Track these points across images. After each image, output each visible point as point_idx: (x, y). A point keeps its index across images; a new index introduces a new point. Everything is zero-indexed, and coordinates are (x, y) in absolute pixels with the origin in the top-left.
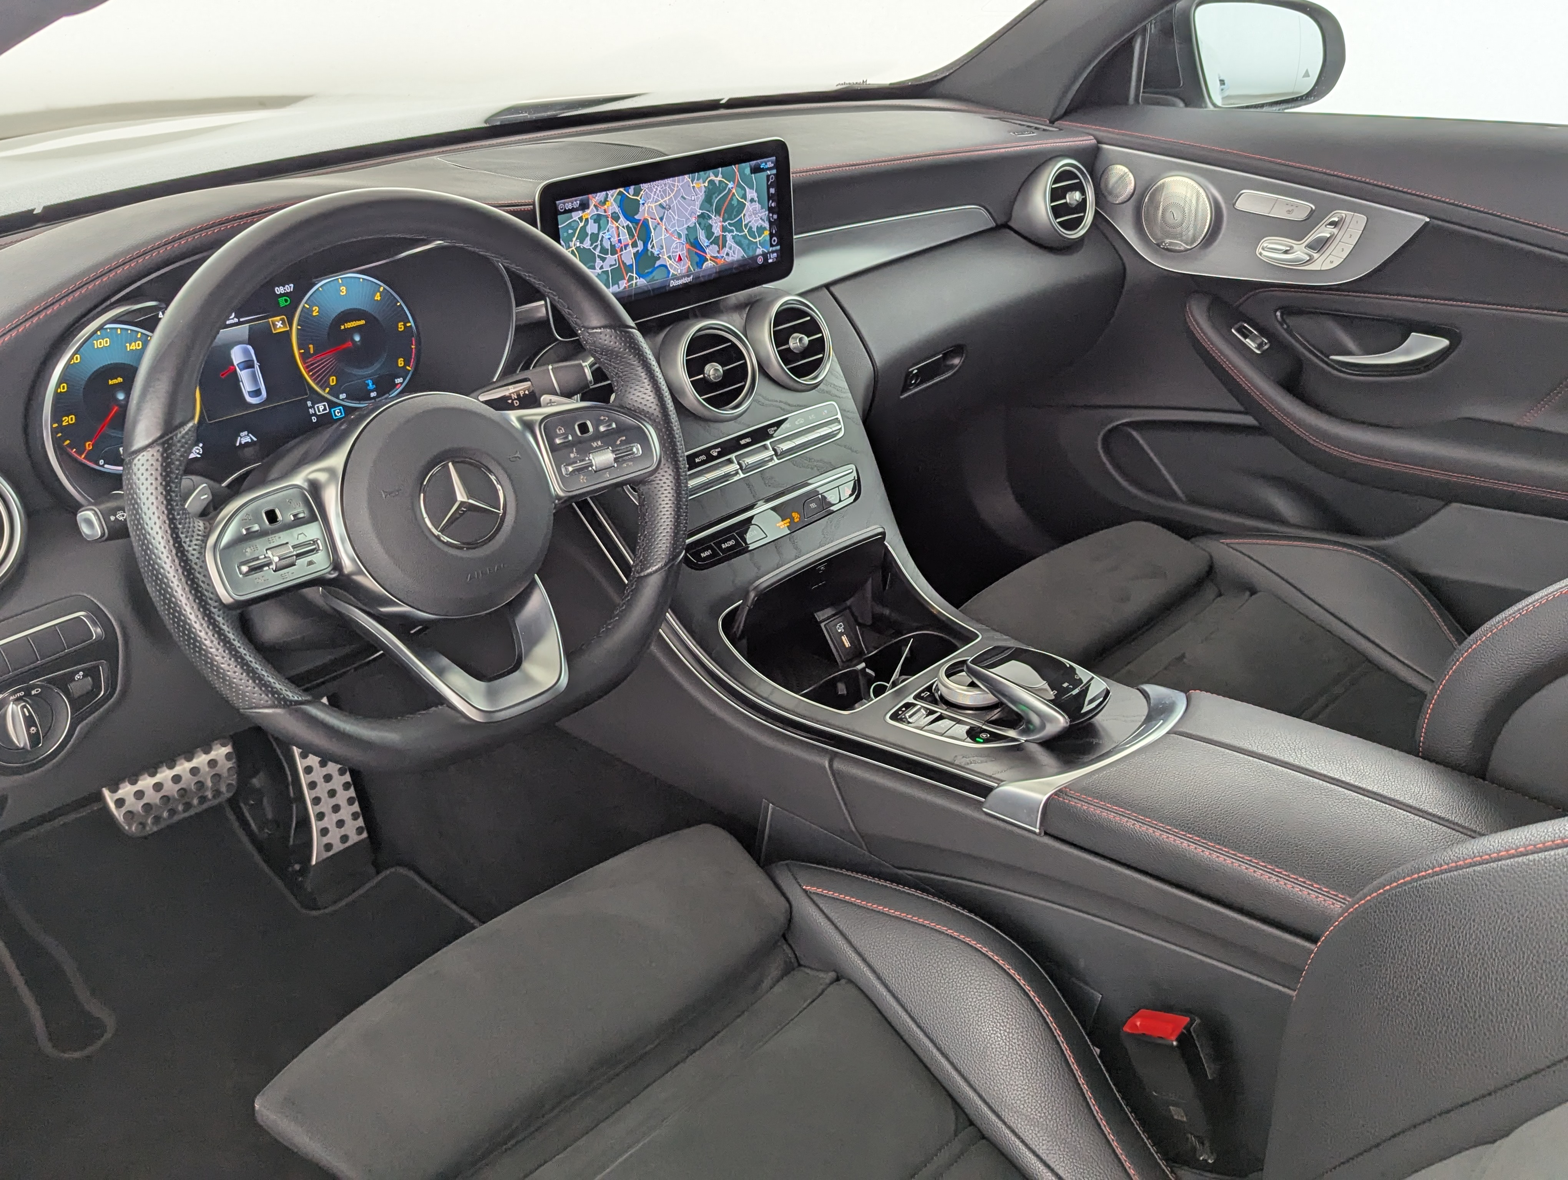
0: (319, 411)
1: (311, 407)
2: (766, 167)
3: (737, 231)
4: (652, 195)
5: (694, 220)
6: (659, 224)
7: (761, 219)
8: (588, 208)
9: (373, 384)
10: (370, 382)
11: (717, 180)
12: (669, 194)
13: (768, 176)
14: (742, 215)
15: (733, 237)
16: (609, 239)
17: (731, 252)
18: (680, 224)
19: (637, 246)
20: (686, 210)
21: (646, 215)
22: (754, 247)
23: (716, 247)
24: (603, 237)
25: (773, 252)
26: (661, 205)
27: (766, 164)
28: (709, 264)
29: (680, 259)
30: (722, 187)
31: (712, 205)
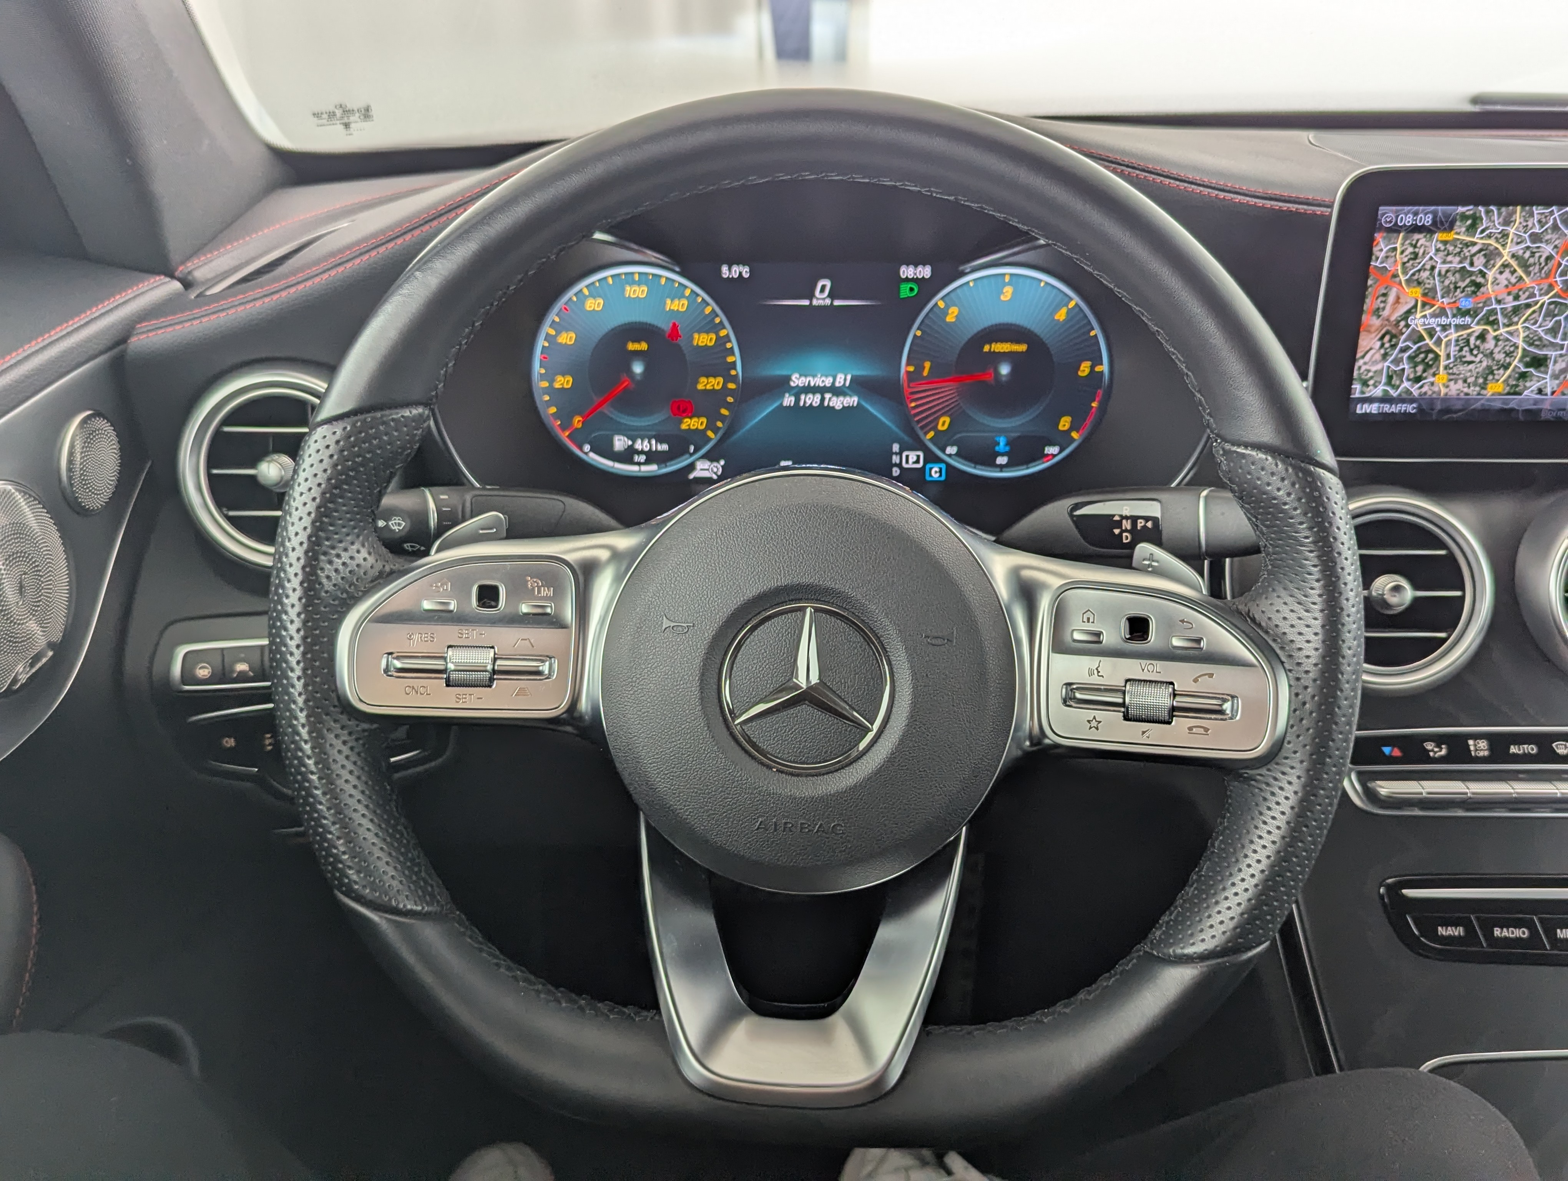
0: (907, 462)
1: (896, 454)
9: (1007, 444)
10: (1002, 441)
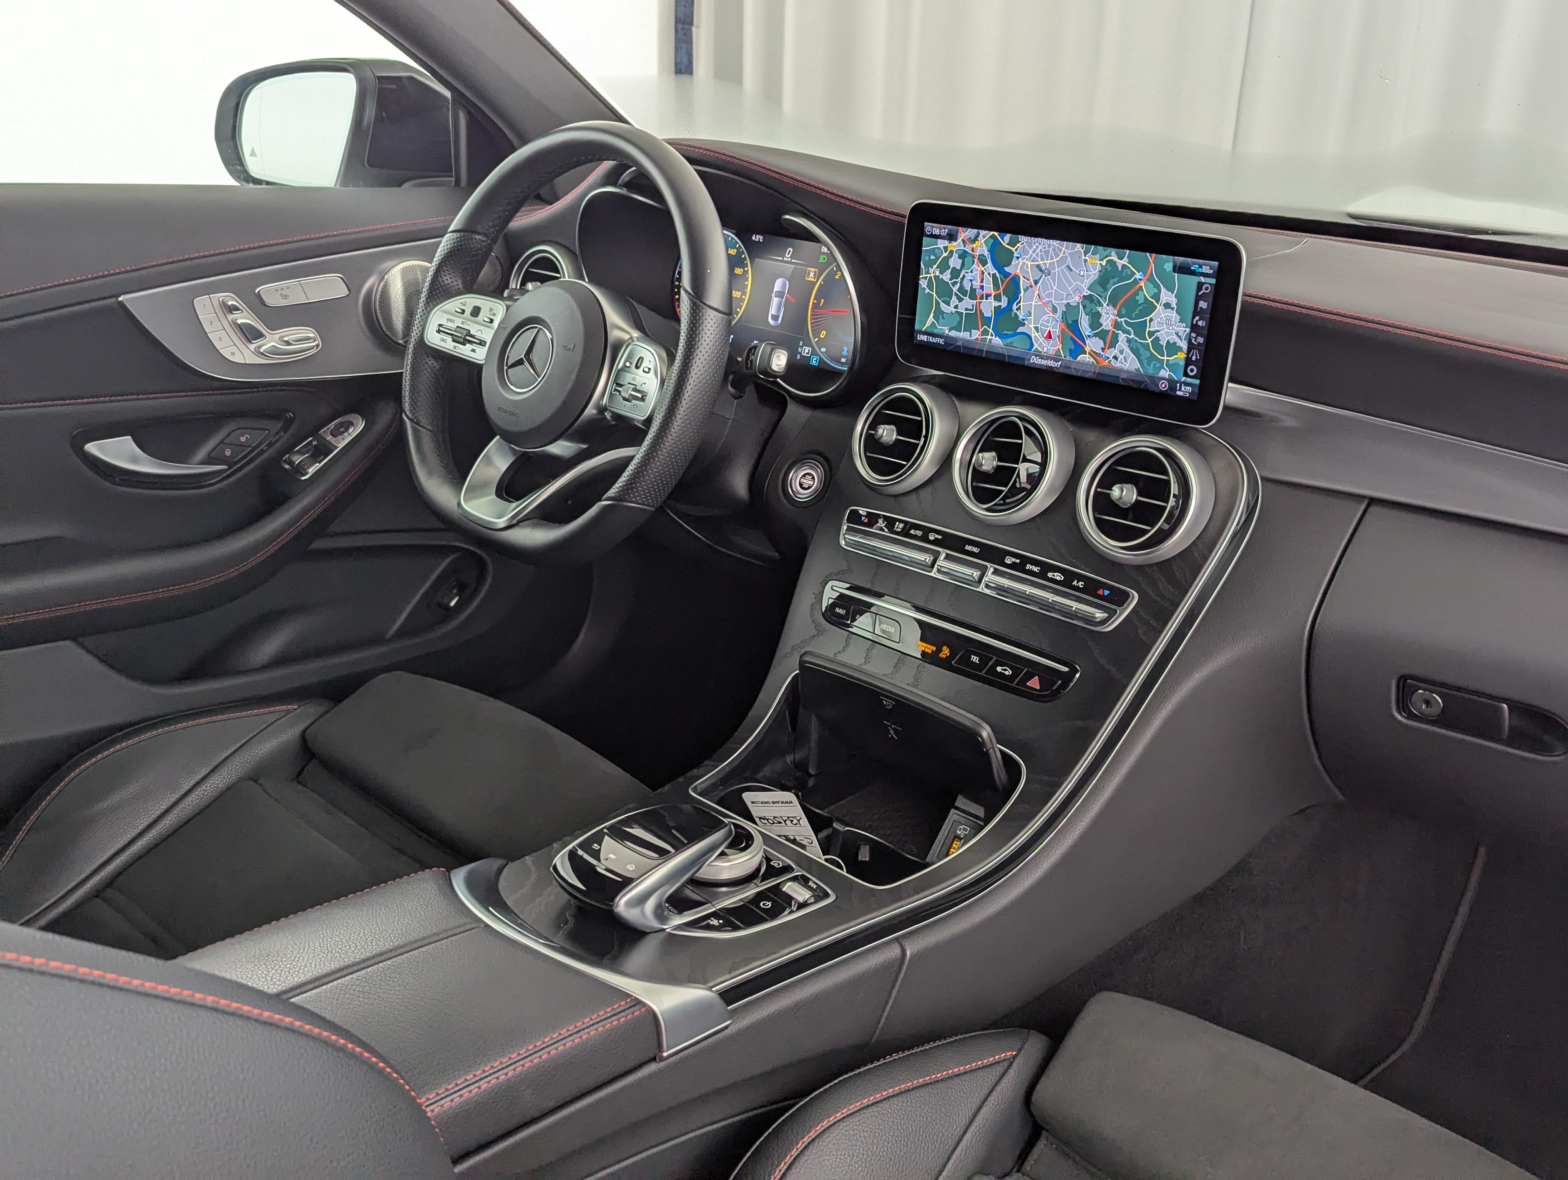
2: (1200, 270)
3: (1135, 334)
4: (1031, 252)
5: (1077, 299)
6: (1031, 286)
7: (1177, 334)
8: (956, 240)
11: (1120, 263)
12: (1052, 258)
13: (1200, 285)
14: (1148, 318)
15: (1129, 341)
16: (971, 280)
17: (1120, 357)
18: (1058, 296)
19: (1000, 301)
20: (1070, 284)
21: (1018, 271)
22: (1158, 365)
23: (1101, 343)
24: (964, 276)
25: (1187, 384)
26: (1038, 266)
27: (1201, 267)
28: (1085, 358)
29: (1049, 336)
30: (1124, 274)
31: (1106, 289)
